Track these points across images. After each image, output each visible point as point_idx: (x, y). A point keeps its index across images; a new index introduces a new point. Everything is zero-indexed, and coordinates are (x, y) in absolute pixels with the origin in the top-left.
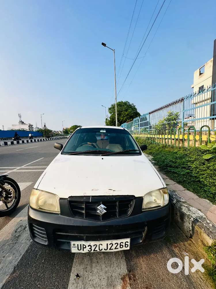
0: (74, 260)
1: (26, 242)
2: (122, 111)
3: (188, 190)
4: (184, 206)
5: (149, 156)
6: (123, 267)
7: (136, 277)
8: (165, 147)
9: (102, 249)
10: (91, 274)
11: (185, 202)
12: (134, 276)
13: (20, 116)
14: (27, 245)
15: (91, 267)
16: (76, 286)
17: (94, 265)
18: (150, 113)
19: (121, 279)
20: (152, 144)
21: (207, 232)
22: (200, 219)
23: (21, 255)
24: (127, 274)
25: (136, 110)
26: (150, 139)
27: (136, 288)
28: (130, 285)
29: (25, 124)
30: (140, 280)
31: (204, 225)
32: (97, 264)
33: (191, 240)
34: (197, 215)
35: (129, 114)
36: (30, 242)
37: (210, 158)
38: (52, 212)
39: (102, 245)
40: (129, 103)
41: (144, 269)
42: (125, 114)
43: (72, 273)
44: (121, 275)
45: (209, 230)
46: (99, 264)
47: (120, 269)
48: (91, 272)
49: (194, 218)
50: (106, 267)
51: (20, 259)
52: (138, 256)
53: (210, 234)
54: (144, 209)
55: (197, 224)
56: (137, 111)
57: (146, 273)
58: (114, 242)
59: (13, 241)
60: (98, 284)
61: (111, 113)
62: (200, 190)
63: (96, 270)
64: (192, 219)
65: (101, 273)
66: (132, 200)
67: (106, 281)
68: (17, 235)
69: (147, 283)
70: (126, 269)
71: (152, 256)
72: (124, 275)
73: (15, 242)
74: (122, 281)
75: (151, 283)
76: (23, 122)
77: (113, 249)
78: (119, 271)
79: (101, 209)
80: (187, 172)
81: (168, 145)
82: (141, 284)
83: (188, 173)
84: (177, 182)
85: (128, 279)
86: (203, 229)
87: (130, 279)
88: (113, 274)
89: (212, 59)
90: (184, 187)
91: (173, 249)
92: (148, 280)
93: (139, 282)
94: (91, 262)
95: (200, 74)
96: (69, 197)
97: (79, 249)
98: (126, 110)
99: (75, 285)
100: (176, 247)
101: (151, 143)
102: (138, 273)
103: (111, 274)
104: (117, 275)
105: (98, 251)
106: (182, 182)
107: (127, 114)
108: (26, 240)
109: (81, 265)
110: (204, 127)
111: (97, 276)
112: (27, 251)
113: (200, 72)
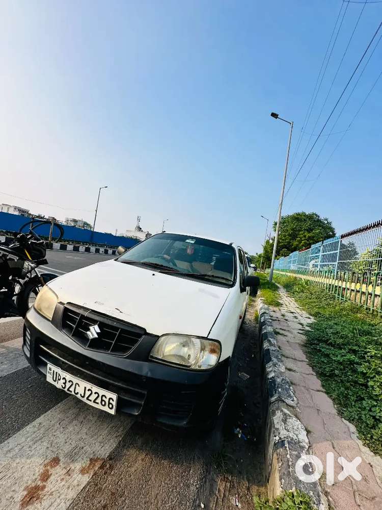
0: (59, 405)
2: (300, 231)
3: (327, 393)
4: (282, 411)
5: (309, 318)
6: (107, 448)
8: (356, 309)
9: (77, 393)
10: (62, 429)
11: (293, 407)
12: (111, 468)
13: (139, 220)
15: (70, 423)
16: (34, 430)
19: (91, 460)
20: (334, 299)
21: (283, 470)
22: (289, 443)
23: (16, 369)
26: (336, 290)
27: (97, 483)
28: (95, 474)
29: (142, 231)
30: (114, 478)
31: (288, 456)
34: (291, 435)
35: (313, 237)
38: (46, 317)
40: (319, 217)
41: (133, 469)
42: (305, 236)
43: (43, 415)
44: (94, 455)
45: (289, 468)
46: (82, 425)
47: (100, 447)
48: (63, 428)
49: (280, 438)
51: (12, 372)
52: (140, 449)
53: (284, 477)
54: (152, 357)
57: (132, 476)
58: (95, 389)
60: (58, 446)
62: (355, 402)
63: (71, 429)
64: (277, 438)
65: (73, 437)
67: (71, 449)
69: (120, 489)
71: (166, 463)
72: (99, 457)
74: (89, 462)
75: (126, 493)
76: (141, 229)
77: (91, 401)
78: (97, 447)
79: (94, 332)
80: (349, 360)
81: (365, 308)
82: (109, 484)
83: (352, 363)
84: (317, 373)
85: (98, 465)
86: (280, 464)
87: (102, 467)
90: (323, 386)
91: (216, 480)
92: (126, 486)
93: (110, 478)
94: (75, 417)
97: (55, 379)
98: (310, 230)
99: (36, 429)
100: (225, 480)
101: (332, 298)
102: (120, 467)
103: (84, 445)
106: (327, 376)
111: (66, 436)
112: (24, 369)
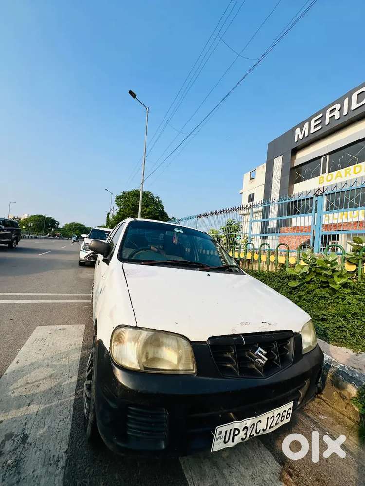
1: (47, 472)
7: (296, 470)
14: (56, 476)
17: (225, 472)
18: (198, 217)
24: (282, 469)
25: (162, 209)
32: (230, 468)
33: (319, 397)
36: (60, 466)
37: (297, 286)
39: (260, 422)
50: (247, 469)
55: (330, 371)
56: (163, 211)
59: (7, 480)
61: (119, 205)
66: (289, 338)
68: (9, 462)
70: (276, 462)
73: (15, 479)
79: (261, 355)
87: (291, 476)
88: (264, 476)
89: (265, 164)
95: (251, 179)
96: (210, 339)
104: (270, 477)
105: (255, 435)
107: (149, 212)
108: (44, 465)
109: (205, 480)
110: (282, 246)
113: (251, 176)
